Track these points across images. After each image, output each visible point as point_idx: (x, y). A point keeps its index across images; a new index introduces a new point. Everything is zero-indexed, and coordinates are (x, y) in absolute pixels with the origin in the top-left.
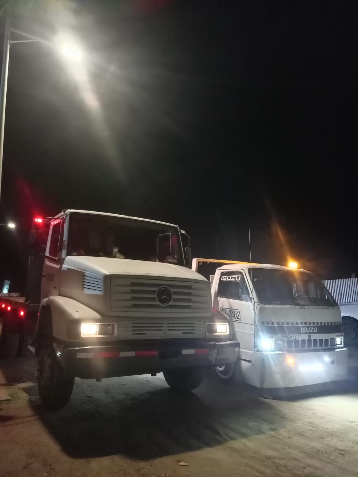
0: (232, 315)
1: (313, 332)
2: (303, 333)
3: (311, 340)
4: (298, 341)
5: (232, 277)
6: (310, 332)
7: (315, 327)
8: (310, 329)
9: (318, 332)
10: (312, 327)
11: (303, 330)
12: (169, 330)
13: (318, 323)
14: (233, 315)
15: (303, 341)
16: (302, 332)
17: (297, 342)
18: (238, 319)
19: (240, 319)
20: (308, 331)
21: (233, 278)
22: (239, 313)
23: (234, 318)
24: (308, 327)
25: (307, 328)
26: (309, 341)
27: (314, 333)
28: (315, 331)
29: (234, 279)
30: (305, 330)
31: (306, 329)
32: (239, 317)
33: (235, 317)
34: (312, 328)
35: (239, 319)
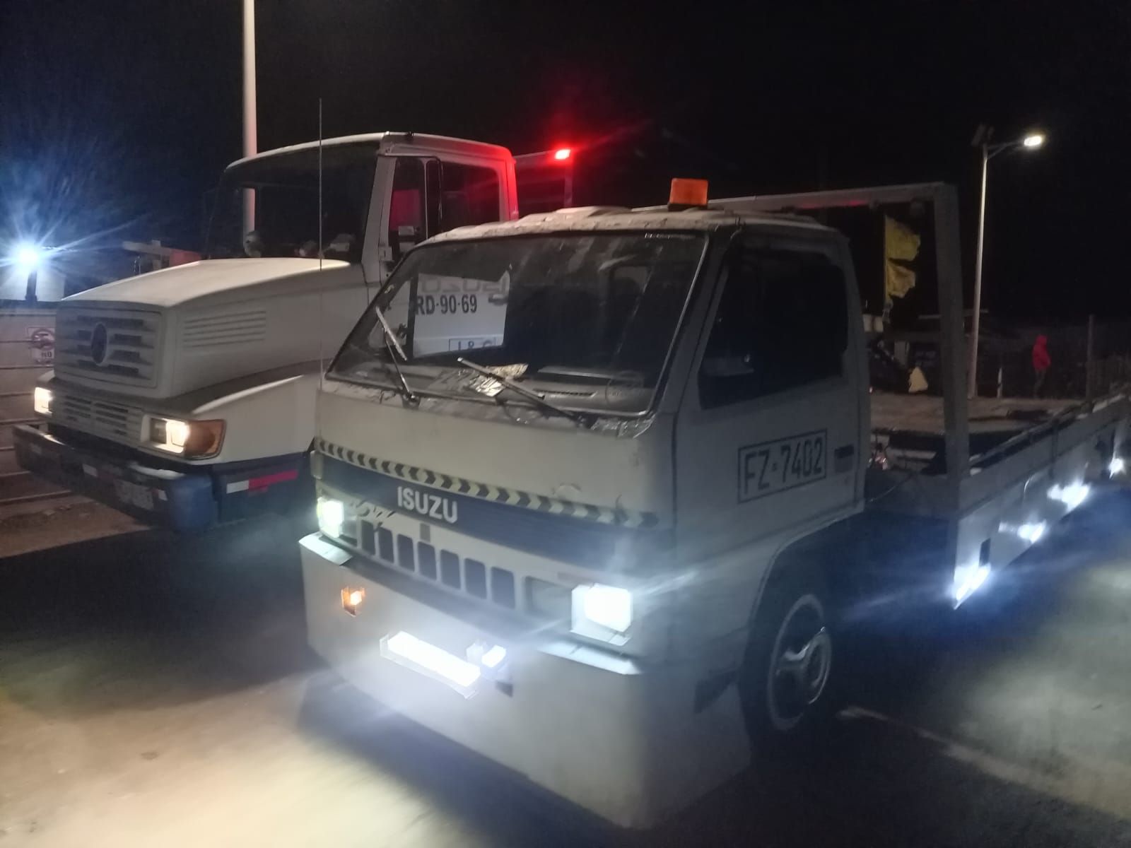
1: (439, 517)
2: (404, 511)
6: (428, 514)
7: (451, 497)
9: (462, 526)
11: (404, 499)
12: (99, 419)
20: (422, 506)
24: (423, 490)
25: (417, 494)
27: (443, 523)
28: (450, 514)
31: (413, 497)
34: (438, 501)
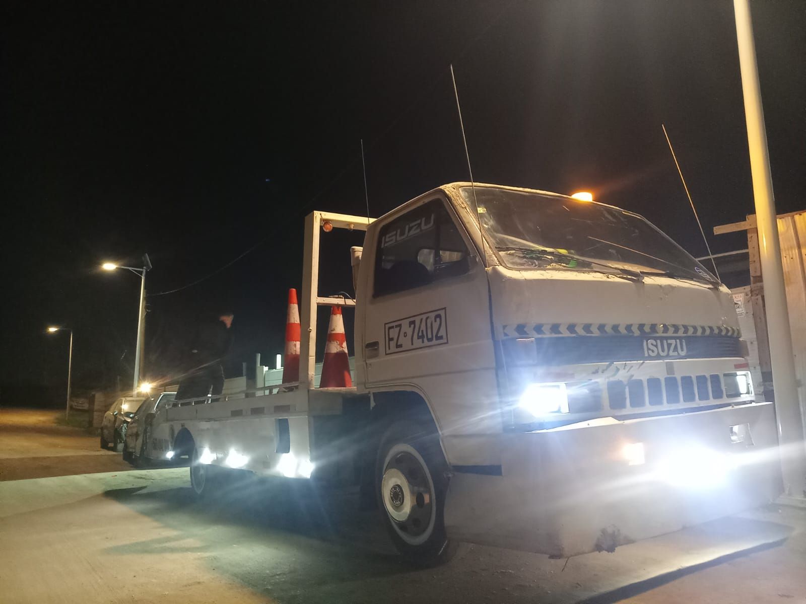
0: (420, 334)
3: (675, 379)
4: (640, 382)
5: (411, 225)
8: (669, 345)
10: (671, 338)
13: (686, 328)
14: (422, 331)
15: (654, 383)
16: (646, 355)
17: (636, 386)
18: (438, 338)
19: (445, 337)
21: (413, 227)
22: (438, 320)
23: (425, 340)
26: (671, 382)
29: (417, 228)
30: (655, 349)
32: (442, 332)
33: (430, 336)
35: (441, 338)
